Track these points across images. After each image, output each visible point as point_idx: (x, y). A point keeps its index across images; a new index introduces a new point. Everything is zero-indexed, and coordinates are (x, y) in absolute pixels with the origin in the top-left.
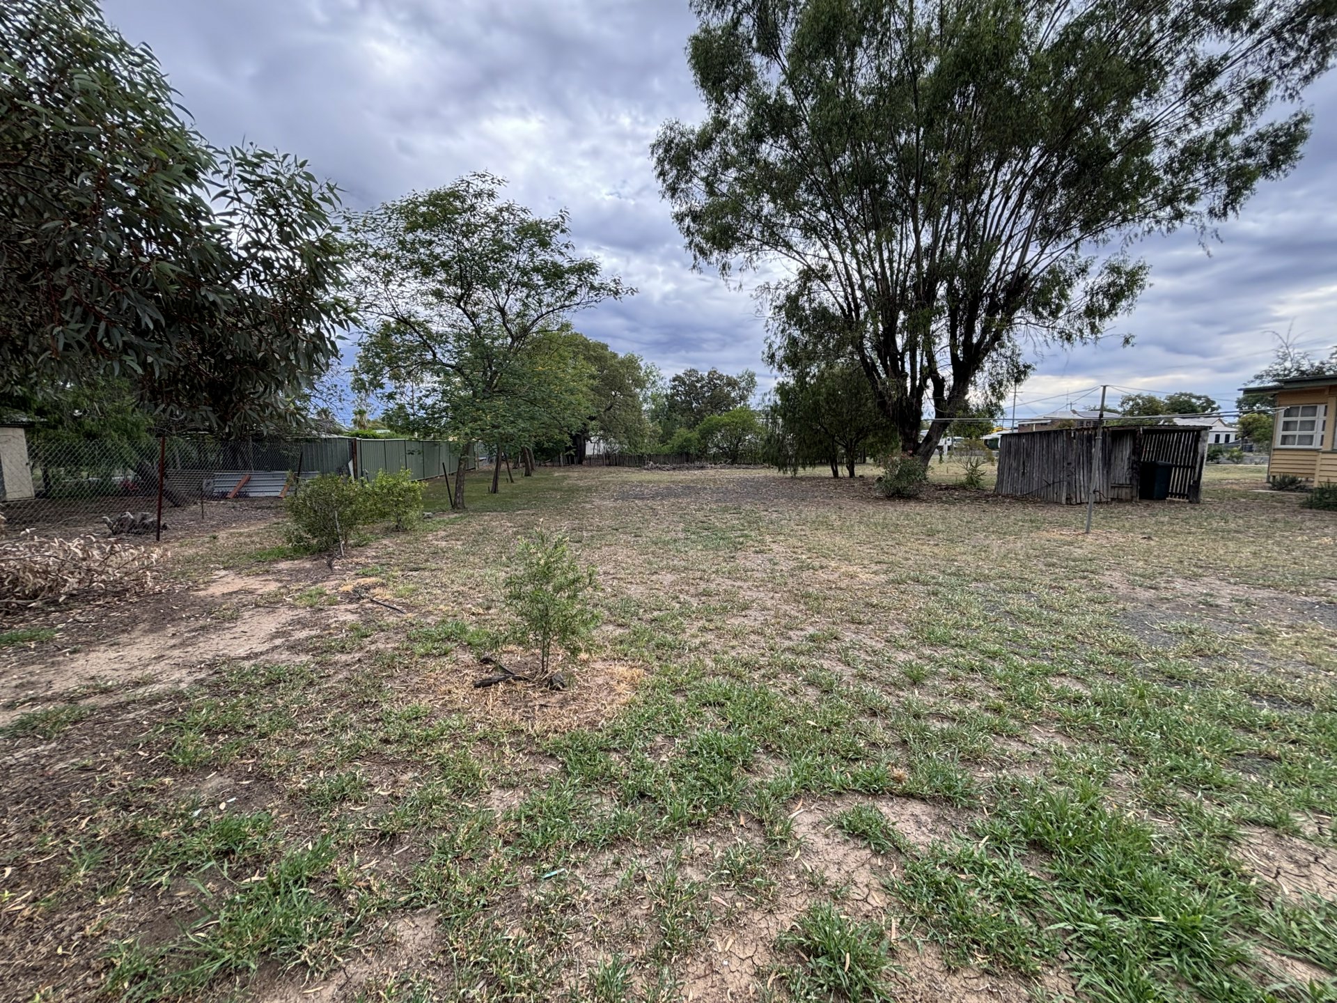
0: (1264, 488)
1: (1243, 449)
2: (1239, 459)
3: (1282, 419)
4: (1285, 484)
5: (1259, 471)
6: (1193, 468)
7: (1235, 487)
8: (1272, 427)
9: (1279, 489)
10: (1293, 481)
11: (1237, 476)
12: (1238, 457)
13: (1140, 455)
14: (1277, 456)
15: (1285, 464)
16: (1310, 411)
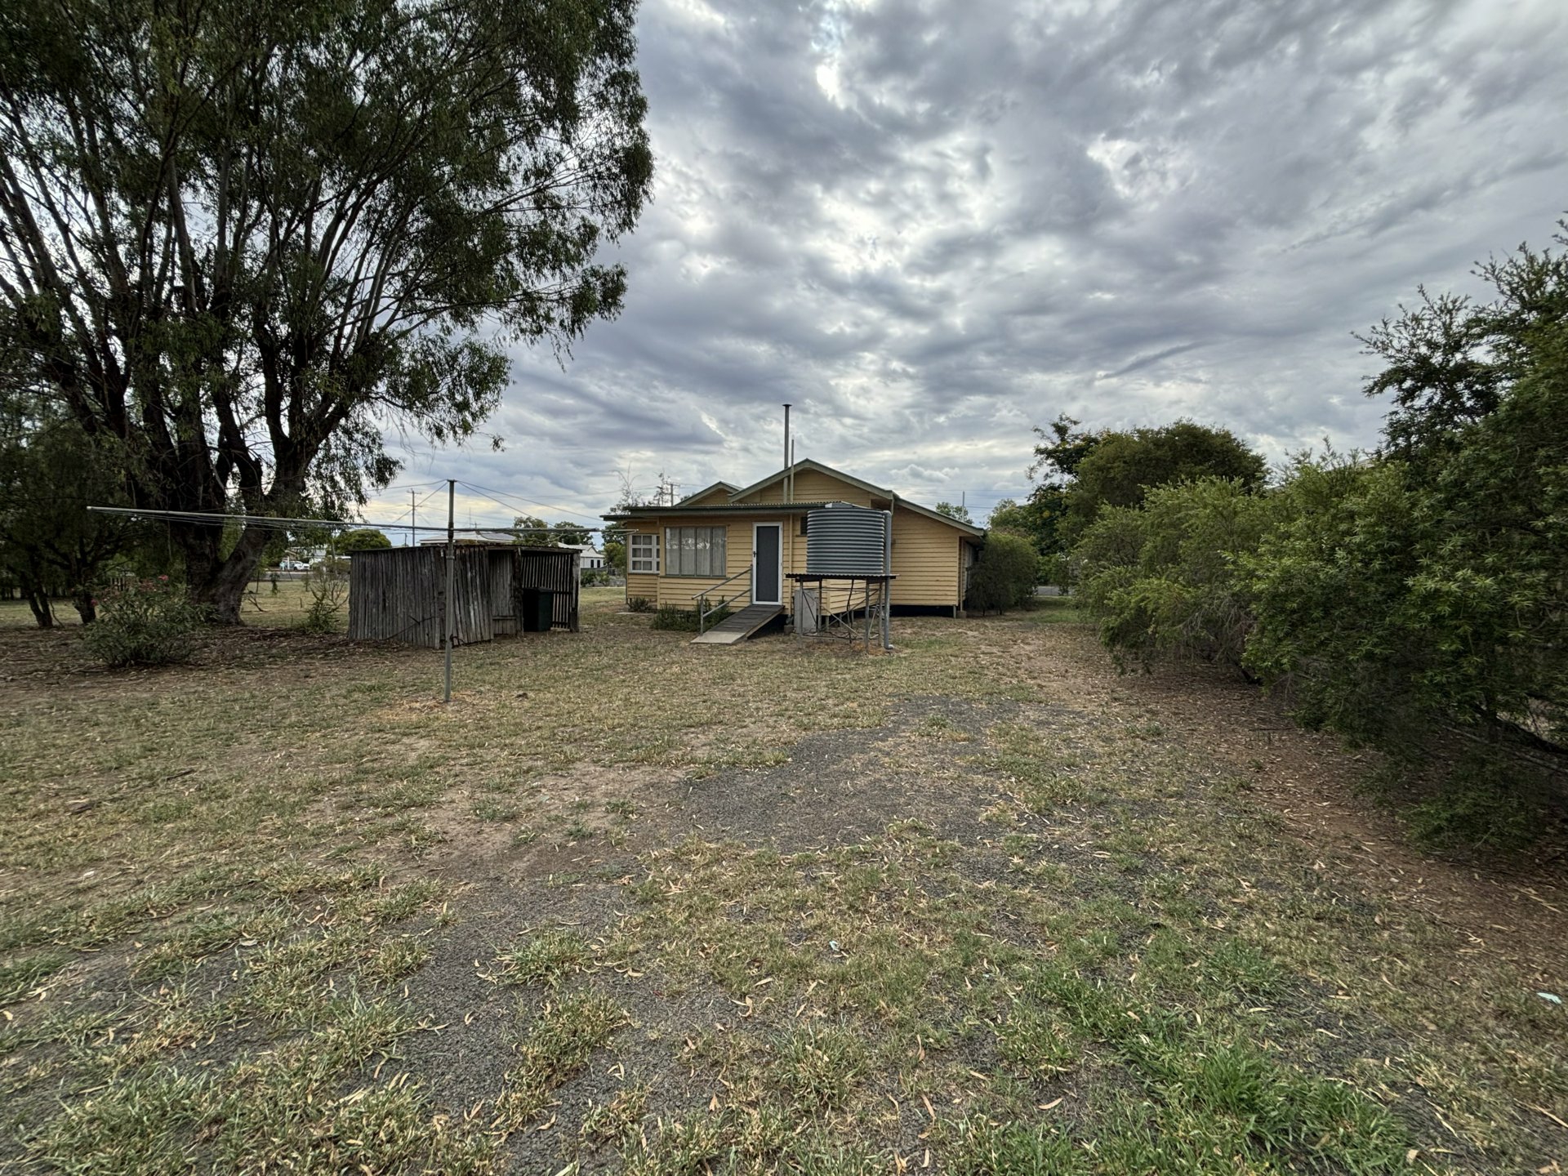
0: (625, 610)
1: (609, 573)
2: (605, 582)
3: (631, 546)
4: (638, 606)
5: (621, 593)
6: (570, 594)
7: (605, 610)
8: (625, 553)
9: (635, 611)
10: (643, 602)
11: (606, 598)
12: (607, 580)
13: (520, 580)
14: (632, 580)
15: (638, 589)
16: (647, 540)
